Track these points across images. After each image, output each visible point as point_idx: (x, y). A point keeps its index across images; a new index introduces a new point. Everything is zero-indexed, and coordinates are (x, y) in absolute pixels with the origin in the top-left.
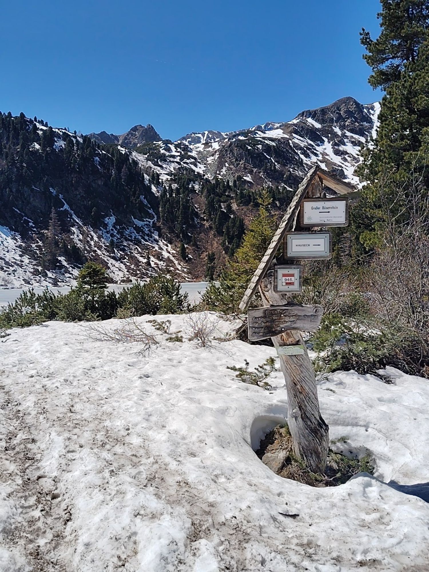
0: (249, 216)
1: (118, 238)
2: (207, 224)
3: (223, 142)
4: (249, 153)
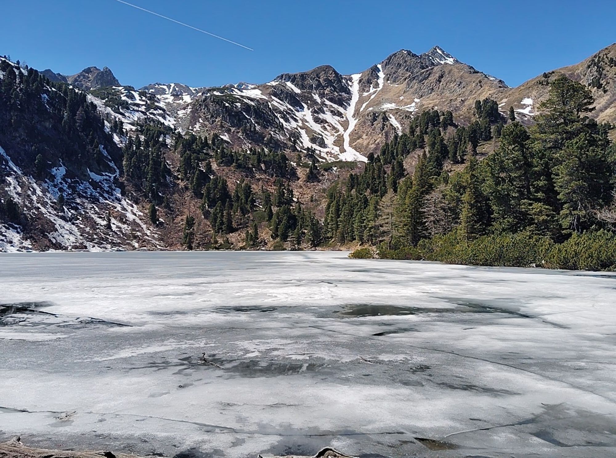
0: (231, 178)
1: (69, 194)
2: (182, 184)
3: (196, 96)
4: (226, 110)
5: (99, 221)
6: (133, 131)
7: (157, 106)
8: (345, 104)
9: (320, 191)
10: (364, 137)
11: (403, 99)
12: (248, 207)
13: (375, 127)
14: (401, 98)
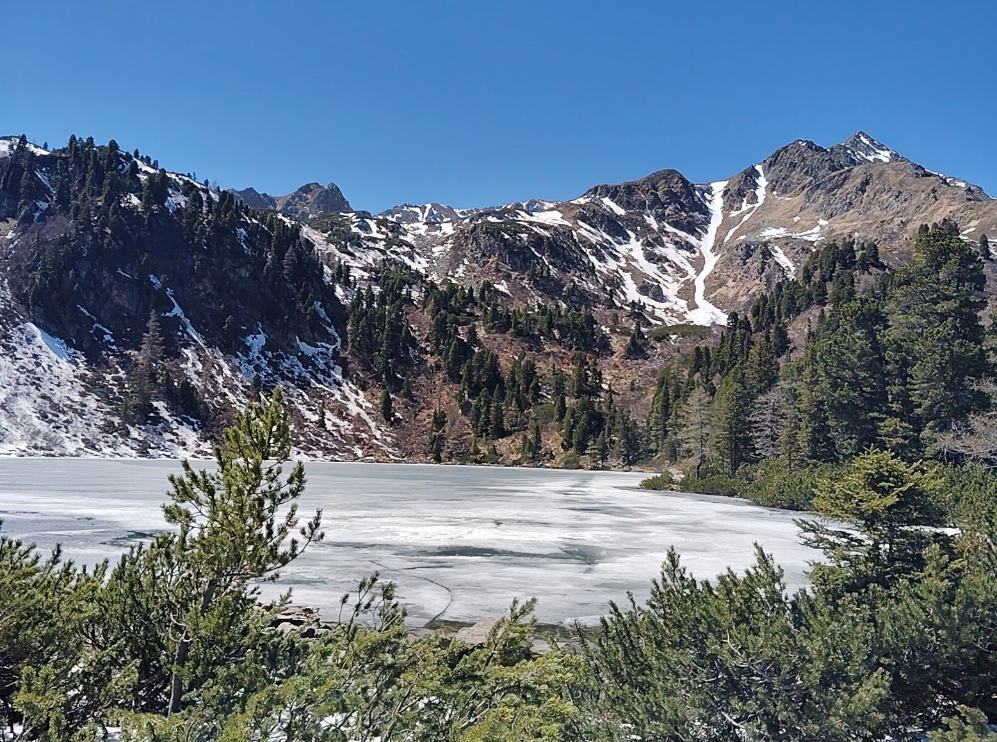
0: (506, 352)
1: (269, 374)
2: (431, 360)
3: (461, 224)
4: (505, 245)
5: (308, 415)
6: (364, 280)
7: (402, 241)
8: (699, 230)
9: (646, 374)
10: (730, 283)
11: (798, 221)
12: (529, 397)
13: (749, 268)
14: (796, 219)
